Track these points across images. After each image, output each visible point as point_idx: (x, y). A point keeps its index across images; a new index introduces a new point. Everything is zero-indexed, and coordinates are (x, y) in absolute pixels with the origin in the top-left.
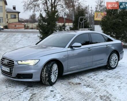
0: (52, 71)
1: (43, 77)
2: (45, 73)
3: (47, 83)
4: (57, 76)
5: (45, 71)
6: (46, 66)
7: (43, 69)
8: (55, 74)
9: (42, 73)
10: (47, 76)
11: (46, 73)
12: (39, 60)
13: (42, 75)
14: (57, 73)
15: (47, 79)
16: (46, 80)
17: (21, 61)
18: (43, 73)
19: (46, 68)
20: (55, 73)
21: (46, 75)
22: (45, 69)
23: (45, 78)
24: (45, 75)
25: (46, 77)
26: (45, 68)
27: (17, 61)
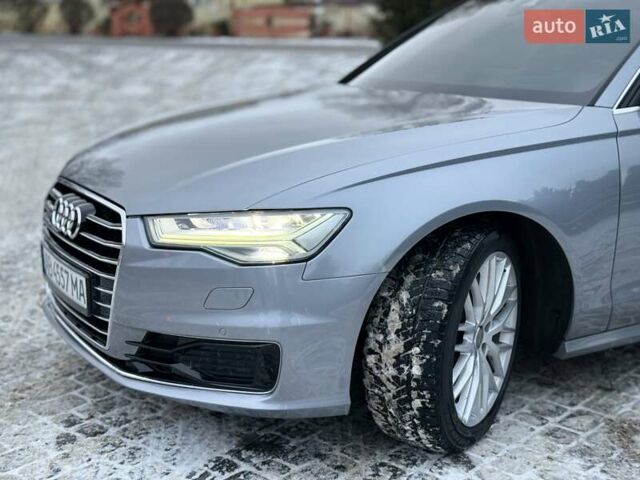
0: (470, 324)
1: (379, 382)
2: (396, 346)
3: (415, 433)
4: (504, 360)
5: (394, 321)
6: (409, 279)
7: (378, 306)
8: (491, 346)
9: (372, 345)
10: (416, 371)
11: (408, 346)
12: (340, 217)
13: (371, 360)
14: (508, 339)
15: (417, 403)
16: (401, 410)
17: (182, 218)
18: (375, 338)
19: (404, 296)
20: (487, 338)
21: (409, 362)
22: (395, 306)
23: (393, 389)
24: (401, 360)
25: (404, 384)
26: (395, 296)
27: (142, 217)
